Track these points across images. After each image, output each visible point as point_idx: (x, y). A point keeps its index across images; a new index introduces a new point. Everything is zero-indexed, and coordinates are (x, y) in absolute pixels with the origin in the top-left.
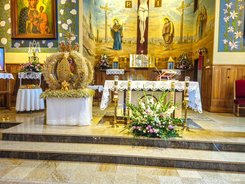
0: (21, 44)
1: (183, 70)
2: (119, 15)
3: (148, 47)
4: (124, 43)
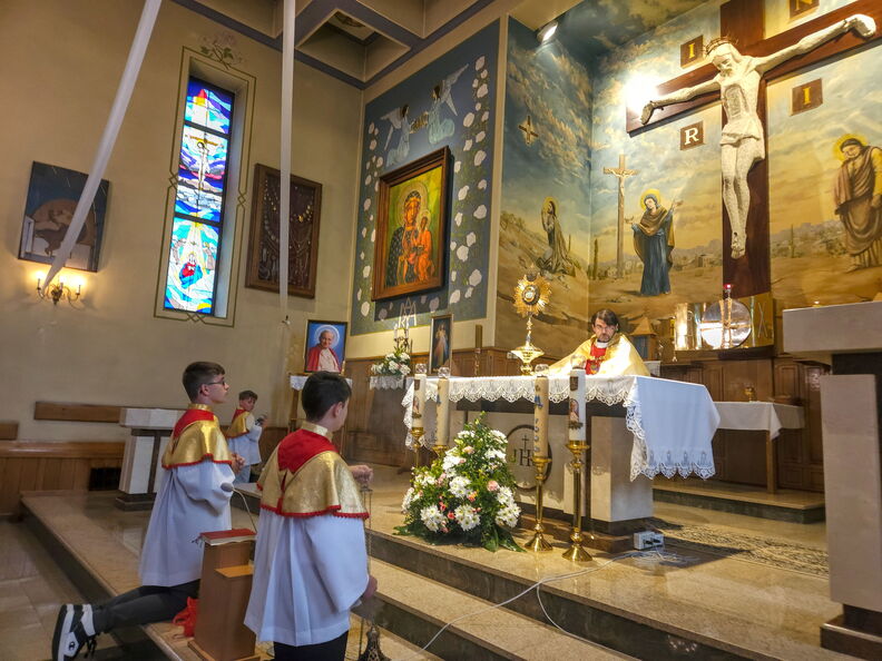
0: (388, 311)
2: (661, 180)
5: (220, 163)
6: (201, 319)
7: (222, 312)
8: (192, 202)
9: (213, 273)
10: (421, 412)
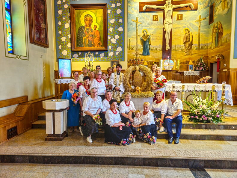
0: (79, 55)
1: (201, 72)
2: (148, 27)
3: (172, 53)
4: (152, 50)
6: (19, 57)
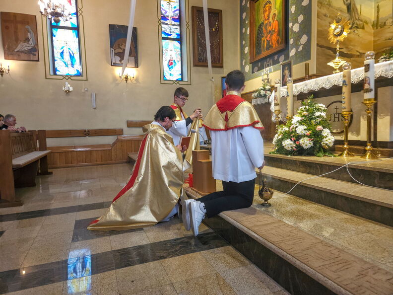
0: (258, 67)
5: (176, 10)
6: (178, 83)
7: (186, 79)
8: (168, 32)
9: (180, 62)
10: (279, 102)
